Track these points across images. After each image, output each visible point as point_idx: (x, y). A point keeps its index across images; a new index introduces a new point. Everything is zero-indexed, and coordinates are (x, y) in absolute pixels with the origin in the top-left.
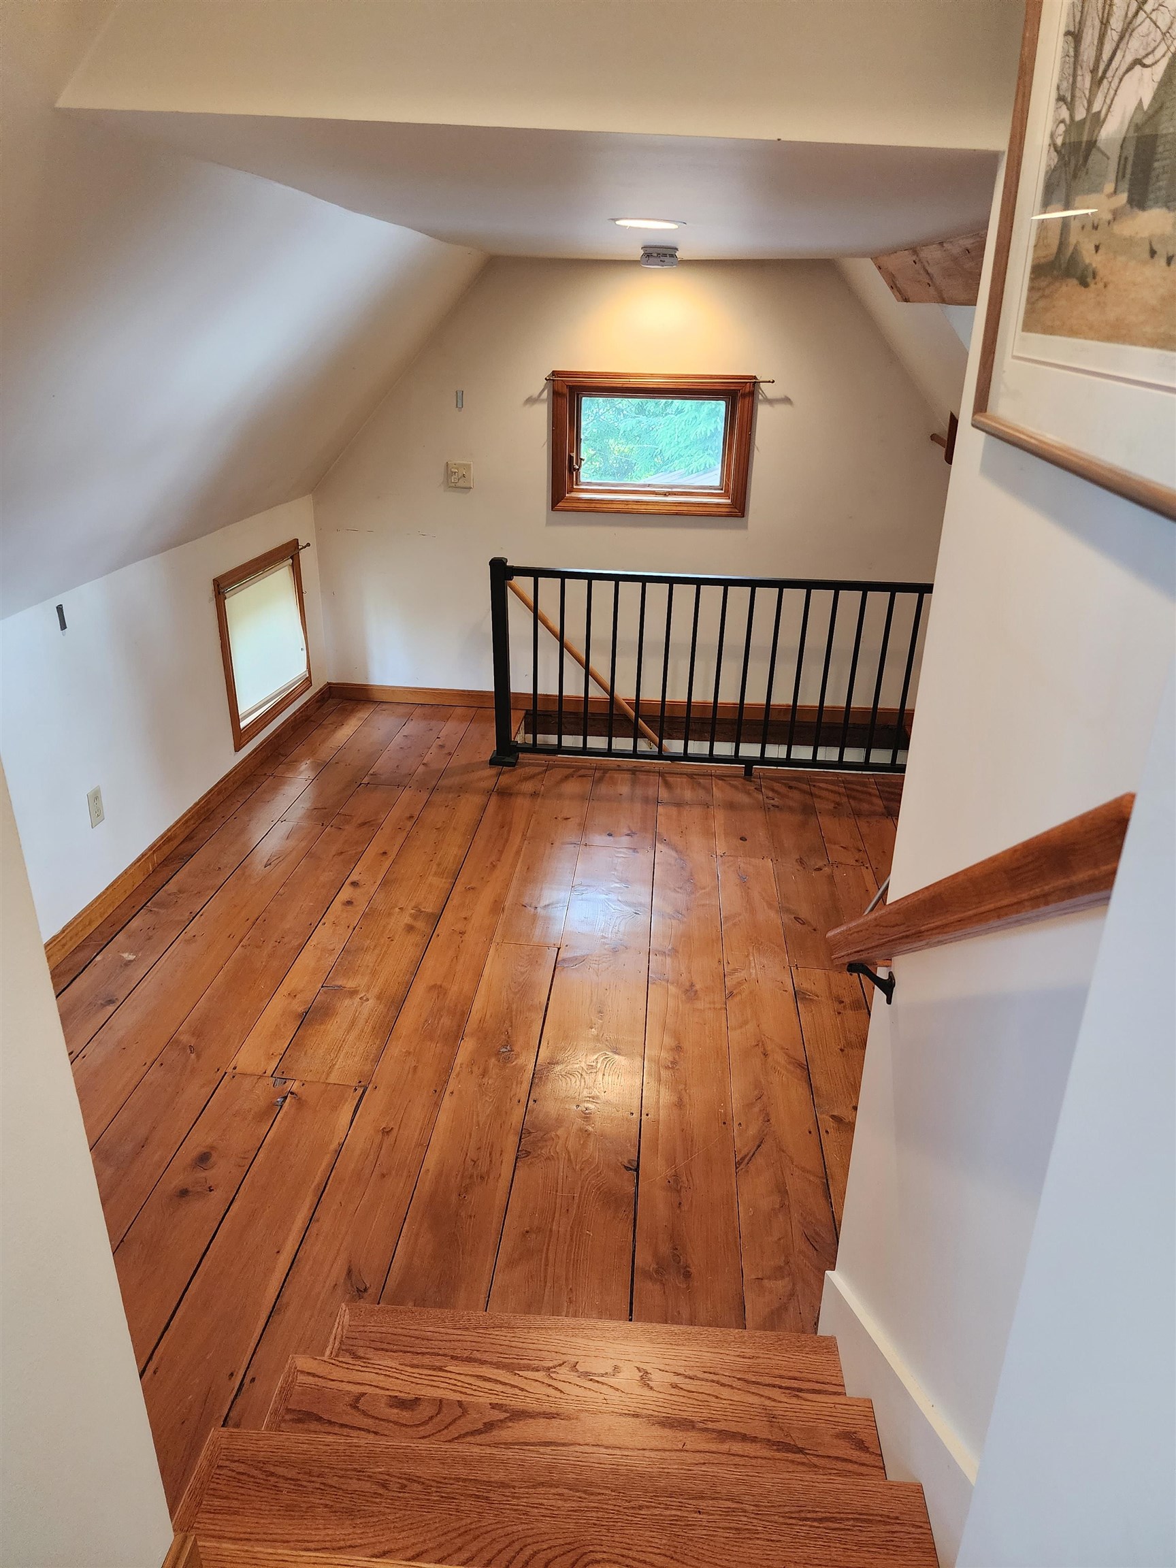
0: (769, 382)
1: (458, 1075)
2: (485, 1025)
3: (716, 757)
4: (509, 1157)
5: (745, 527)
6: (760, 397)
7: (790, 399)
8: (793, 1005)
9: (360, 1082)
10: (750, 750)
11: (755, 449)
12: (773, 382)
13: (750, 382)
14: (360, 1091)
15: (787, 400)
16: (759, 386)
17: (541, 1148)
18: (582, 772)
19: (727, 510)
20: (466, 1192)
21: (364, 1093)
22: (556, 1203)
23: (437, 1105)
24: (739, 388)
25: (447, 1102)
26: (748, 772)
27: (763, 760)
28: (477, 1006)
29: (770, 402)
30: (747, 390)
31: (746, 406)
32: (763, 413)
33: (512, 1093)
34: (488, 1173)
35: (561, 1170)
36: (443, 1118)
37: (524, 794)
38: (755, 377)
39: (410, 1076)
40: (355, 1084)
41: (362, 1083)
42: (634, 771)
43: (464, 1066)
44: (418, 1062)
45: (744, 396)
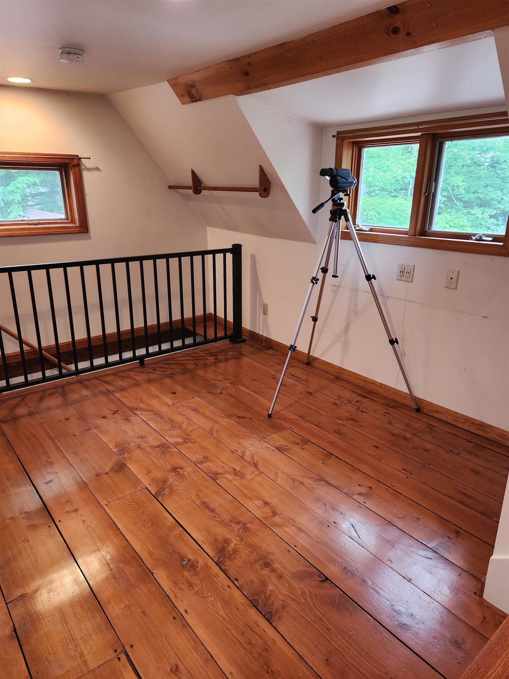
0: (88, 158)
1: (176, 597)
2: (156, 556)
3: (124, 360)
4: (264, 624)
5: (90, 238)
6: (83, 167)
7: (99, 169)
8: (283, 455)
9: (116, 651)
10: (141, 352)
11: (86, 195)
12: (90, 158)
13: (76, 158)
14: (123, 657)
15: (97, 169)
16: (81, 161)
17: (273, 604)
18: (48, 392)
19: (78, 229)
20: (268, 667)
21: (127, 656)
22: (317, 630)
23: (186, 625)
24: (71, 162)
25: (190, 619)
26: (142, 363)
27: (148, 355)
28: (137, 547)
29: (89, 170)
30: (76, 163)
31: (77, 172)
32: (86, 176)
33: (220, 585)
34: (265, 643)
35: (298, 609)
36: (200, 631)
37: (23, 416)
38: (78, 156)
39: (146, 620)
40: (113, 655)
41: (119, 651)
42: (80, 382)
43: (173, 589)
44: (141, 607)
45: (74, 166)
